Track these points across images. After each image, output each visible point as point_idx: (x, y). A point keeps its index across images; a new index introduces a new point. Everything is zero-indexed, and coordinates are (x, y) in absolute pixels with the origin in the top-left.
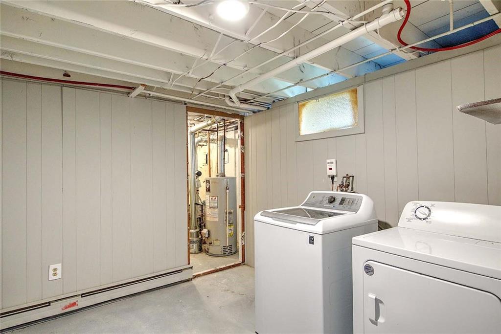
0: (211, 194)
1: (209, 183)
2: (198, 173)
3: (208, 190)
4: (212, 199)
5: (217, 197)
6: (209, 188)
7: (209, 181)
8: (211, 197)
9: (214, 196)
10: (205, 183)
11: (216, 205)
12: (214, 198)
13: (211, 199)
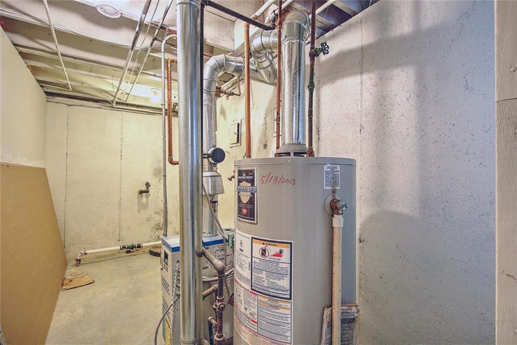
0: (260, 228)
1: (252, 182)
2: (214, 152)
3: (247, 211)
4: (264, 252)
5: (286, 250)
6: (252, 201)
7: (250, 172)
8: (258, 247)
9: (274, 243)
10: (235, 180)
11: (284, 283)
12: (272, 250)
13: (257, 253)
